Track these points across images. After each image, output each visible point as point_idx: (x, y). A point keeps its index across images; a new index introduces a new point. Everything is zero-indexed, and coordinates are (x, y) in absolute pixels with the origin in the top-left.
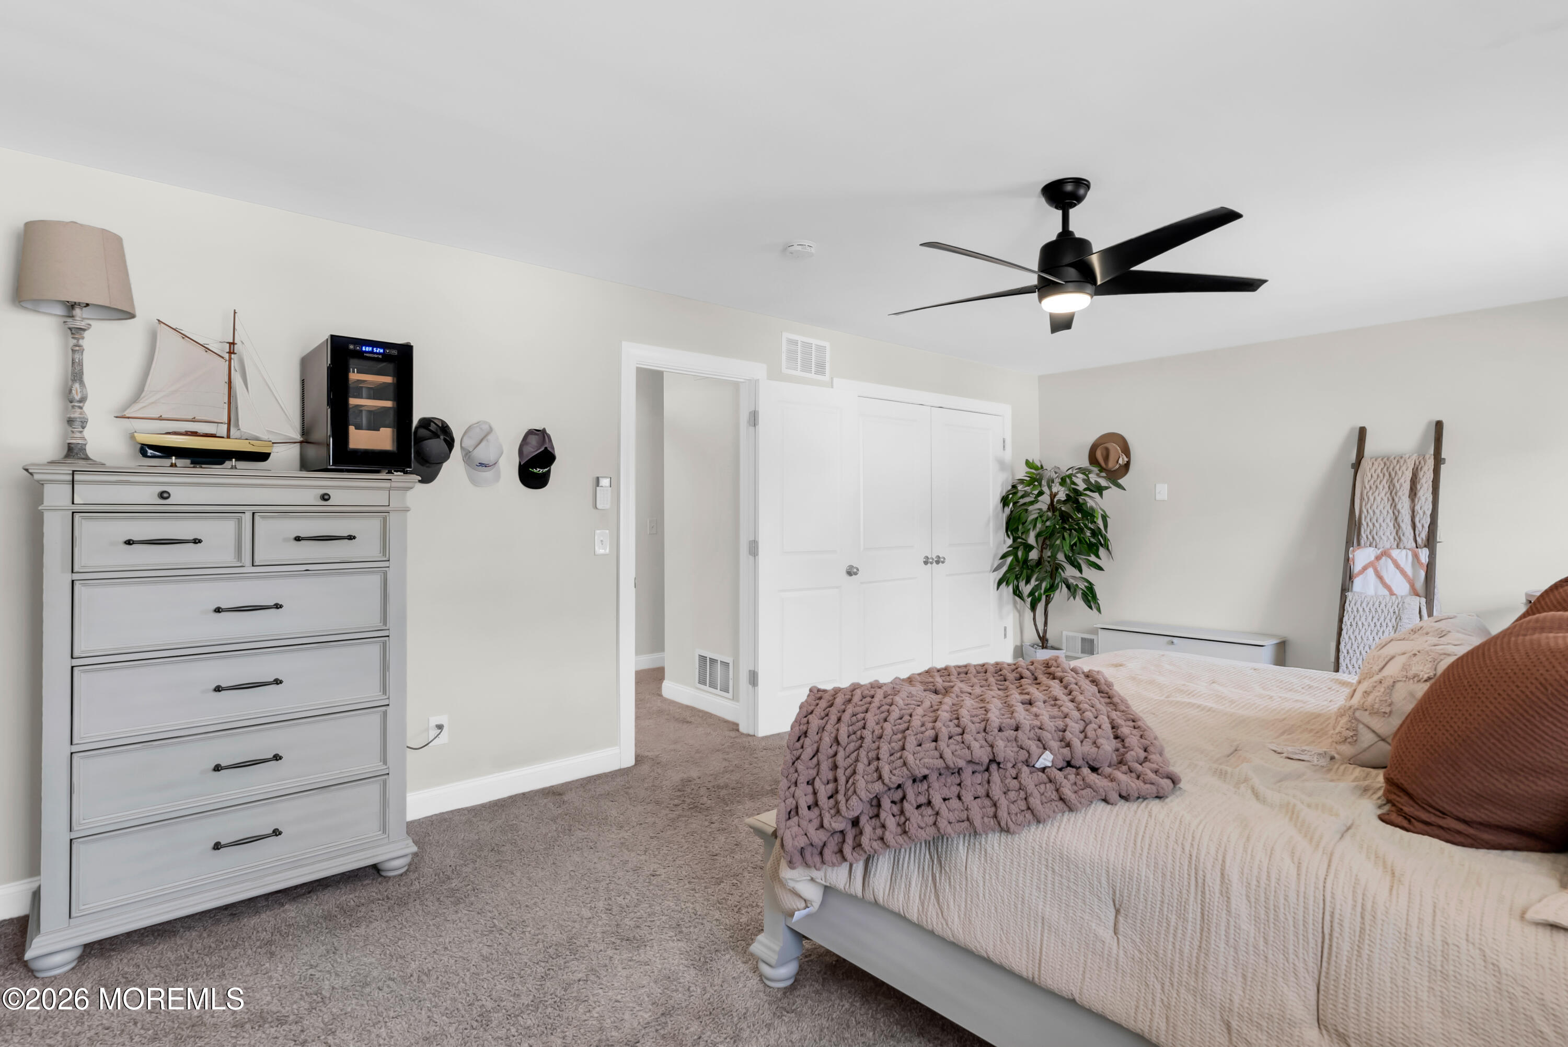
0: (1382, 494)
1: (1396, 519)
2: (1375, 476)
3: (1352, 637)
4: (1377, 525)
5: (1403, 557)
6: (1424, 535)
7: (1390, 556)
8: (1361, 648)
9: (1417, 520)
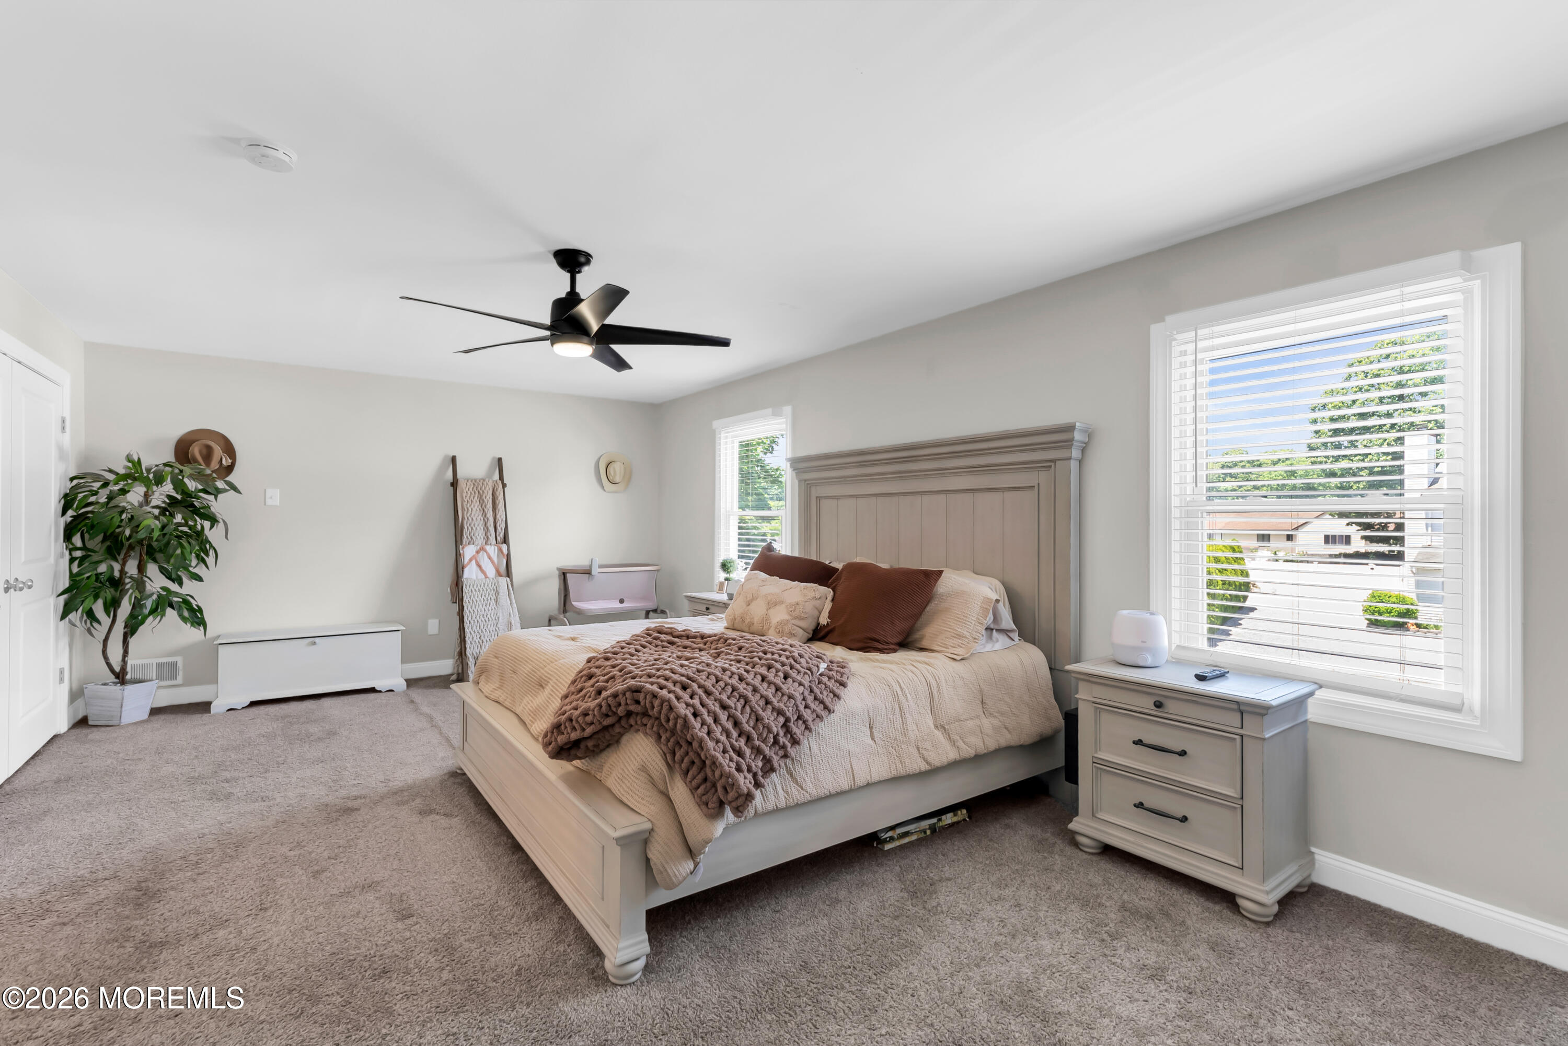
0: (476, 506)
1: (486, 525)
2: (469, 492)
3: (471, 611)
4: (474, 528)
5: (492, 550)
6: (502, 535)
7: (486, 551)
8: (478, 618)
9: (498, 525)
